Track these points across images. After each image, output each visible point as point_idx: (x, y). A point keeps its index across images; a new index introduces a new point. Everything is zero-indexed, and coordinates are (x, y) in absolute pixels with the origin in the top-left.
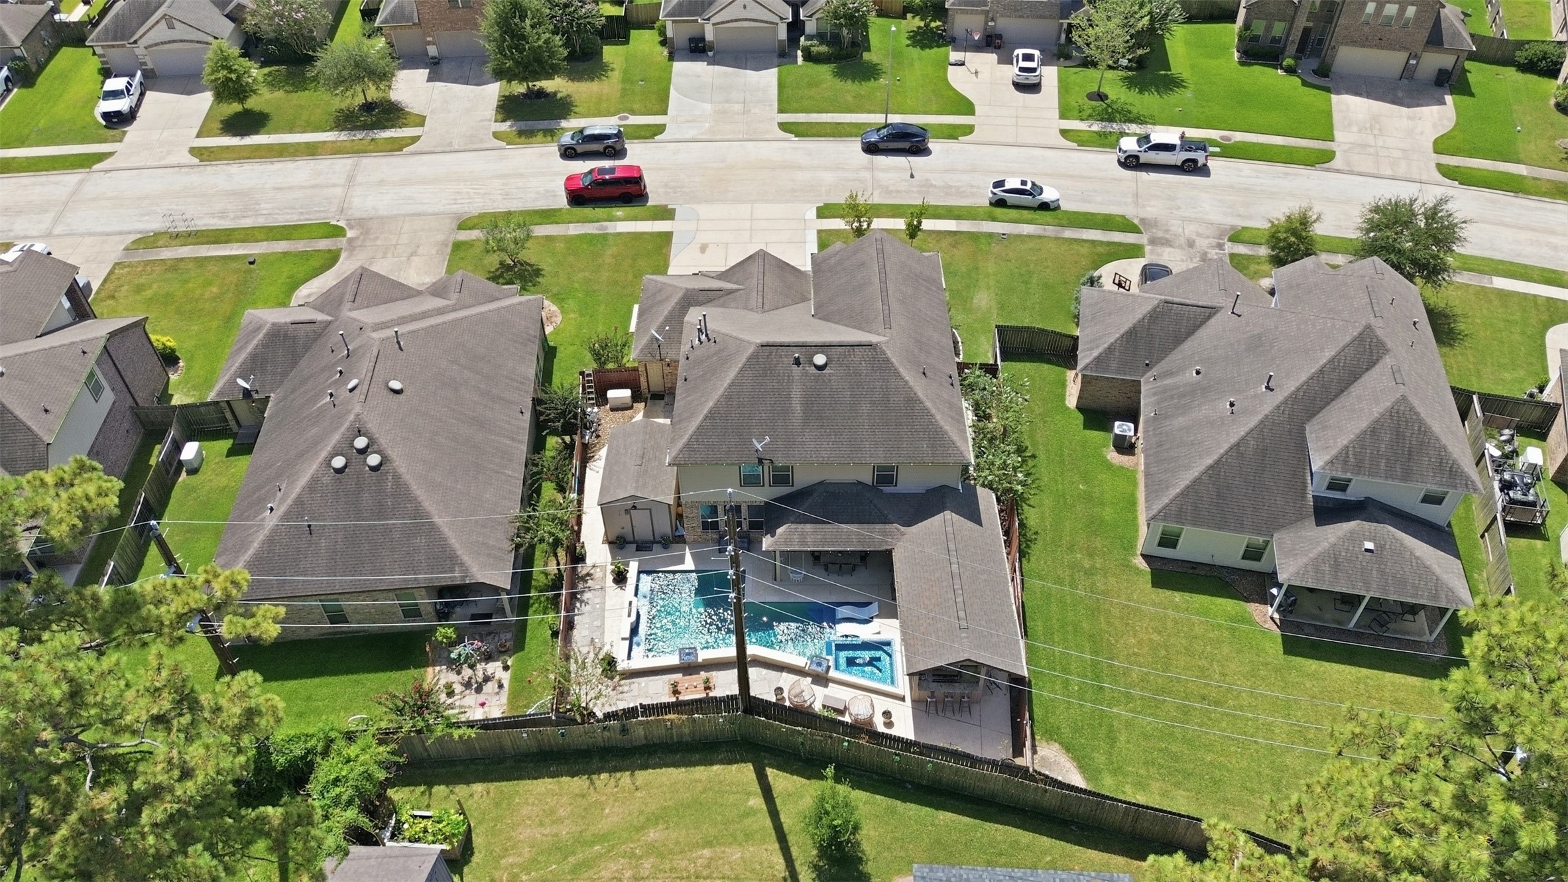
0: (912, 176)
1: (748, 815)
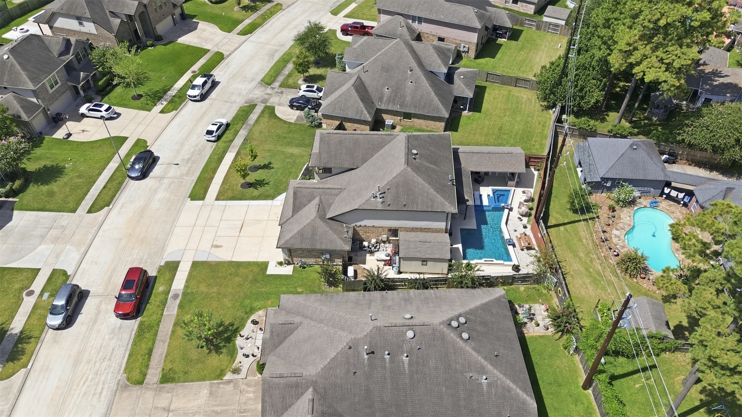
0: (178, 164)
1: (567, 230)
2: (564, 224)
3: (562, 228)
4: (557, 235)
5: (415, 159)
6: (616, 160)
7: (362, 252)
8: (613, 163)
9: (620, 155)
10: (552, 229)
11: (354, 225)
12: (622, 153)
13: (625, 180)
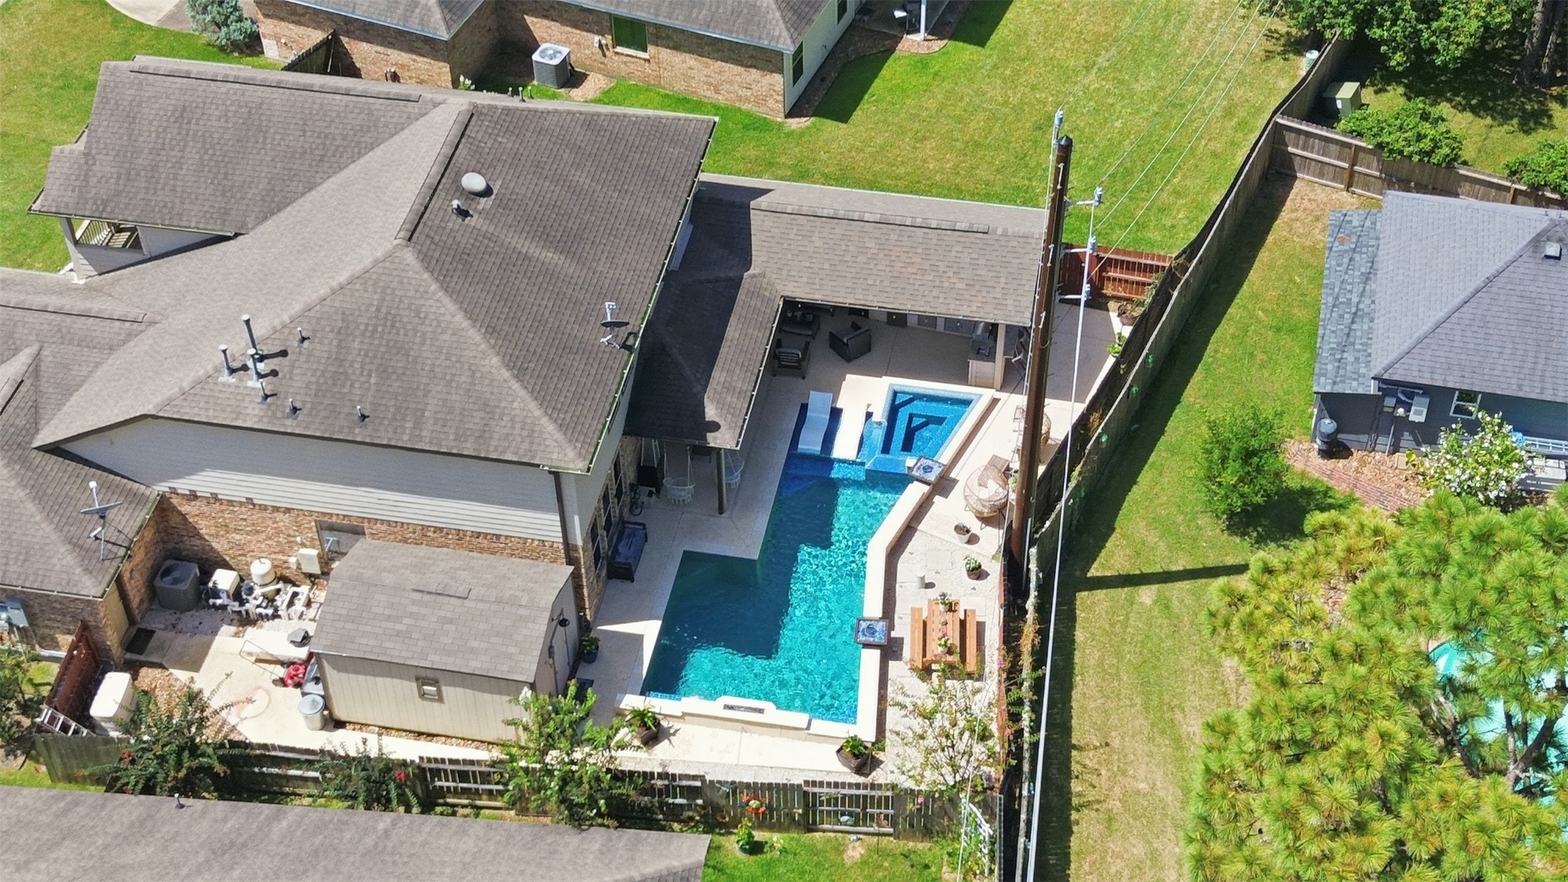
1: (1167, 607)
2: (1167, 577)
3: (1147, 595)
4: (1112, 625)
5: (463, 213)
6: (1457, 301)
7: (202, 613)
8: (1441, 315)
9: (1479, 281)
10: (1100, 594)
11: (162, 487)
12: (1491, 270)
13: (1492, 402)
